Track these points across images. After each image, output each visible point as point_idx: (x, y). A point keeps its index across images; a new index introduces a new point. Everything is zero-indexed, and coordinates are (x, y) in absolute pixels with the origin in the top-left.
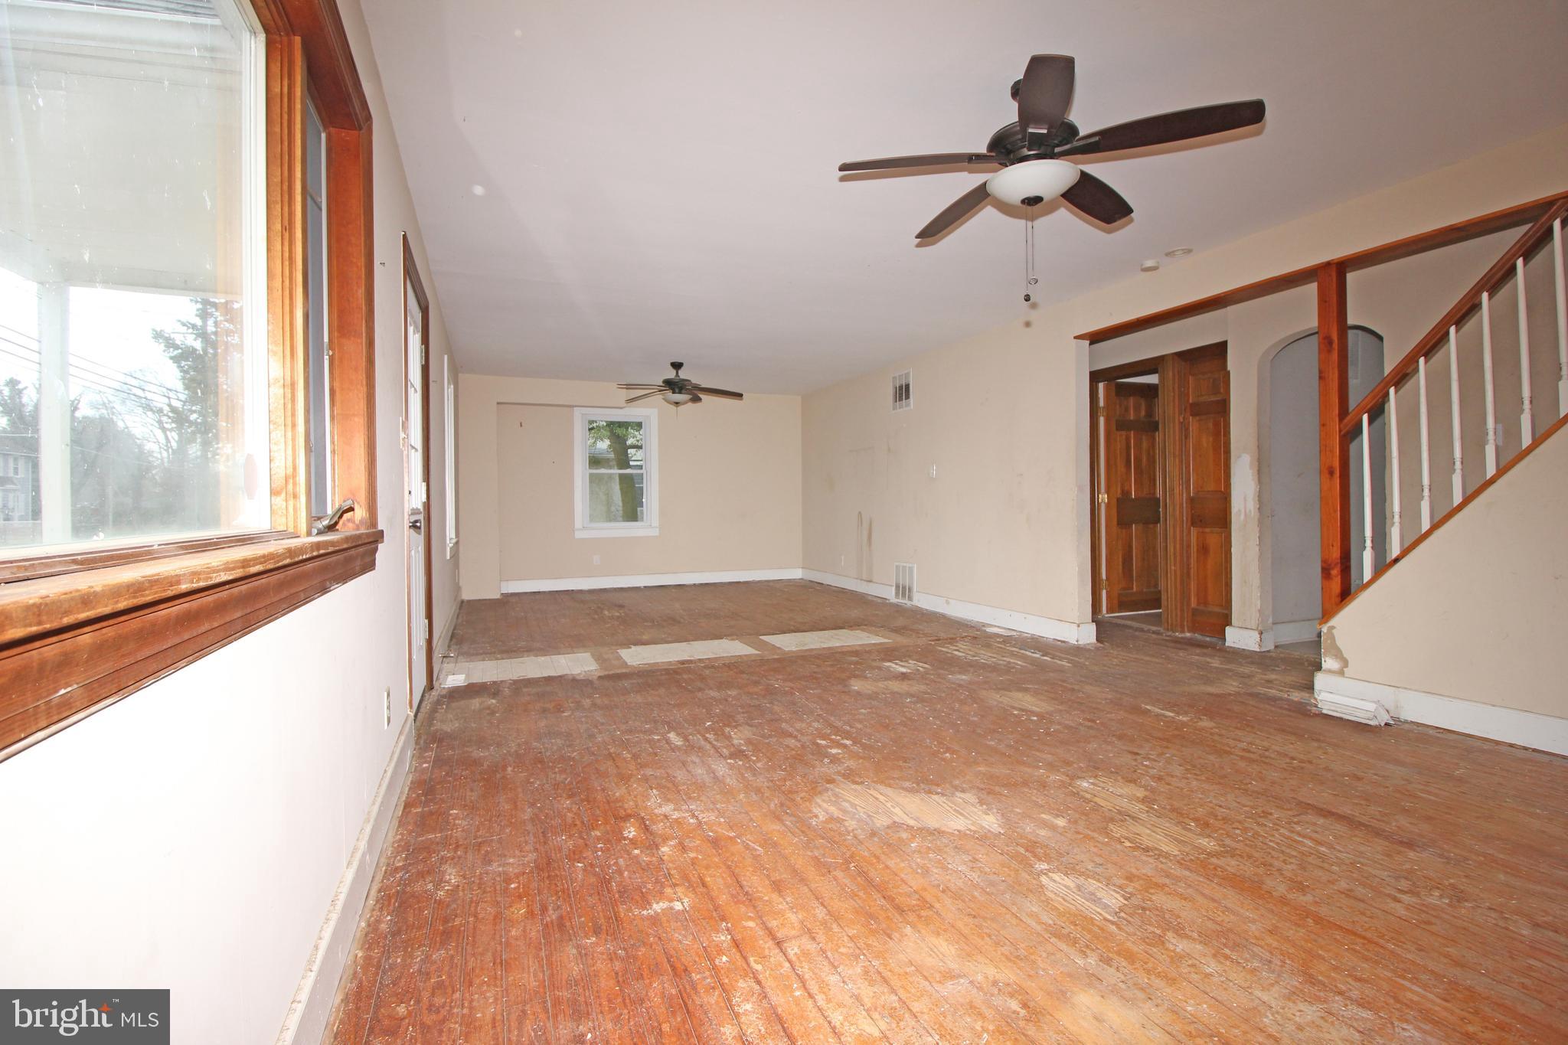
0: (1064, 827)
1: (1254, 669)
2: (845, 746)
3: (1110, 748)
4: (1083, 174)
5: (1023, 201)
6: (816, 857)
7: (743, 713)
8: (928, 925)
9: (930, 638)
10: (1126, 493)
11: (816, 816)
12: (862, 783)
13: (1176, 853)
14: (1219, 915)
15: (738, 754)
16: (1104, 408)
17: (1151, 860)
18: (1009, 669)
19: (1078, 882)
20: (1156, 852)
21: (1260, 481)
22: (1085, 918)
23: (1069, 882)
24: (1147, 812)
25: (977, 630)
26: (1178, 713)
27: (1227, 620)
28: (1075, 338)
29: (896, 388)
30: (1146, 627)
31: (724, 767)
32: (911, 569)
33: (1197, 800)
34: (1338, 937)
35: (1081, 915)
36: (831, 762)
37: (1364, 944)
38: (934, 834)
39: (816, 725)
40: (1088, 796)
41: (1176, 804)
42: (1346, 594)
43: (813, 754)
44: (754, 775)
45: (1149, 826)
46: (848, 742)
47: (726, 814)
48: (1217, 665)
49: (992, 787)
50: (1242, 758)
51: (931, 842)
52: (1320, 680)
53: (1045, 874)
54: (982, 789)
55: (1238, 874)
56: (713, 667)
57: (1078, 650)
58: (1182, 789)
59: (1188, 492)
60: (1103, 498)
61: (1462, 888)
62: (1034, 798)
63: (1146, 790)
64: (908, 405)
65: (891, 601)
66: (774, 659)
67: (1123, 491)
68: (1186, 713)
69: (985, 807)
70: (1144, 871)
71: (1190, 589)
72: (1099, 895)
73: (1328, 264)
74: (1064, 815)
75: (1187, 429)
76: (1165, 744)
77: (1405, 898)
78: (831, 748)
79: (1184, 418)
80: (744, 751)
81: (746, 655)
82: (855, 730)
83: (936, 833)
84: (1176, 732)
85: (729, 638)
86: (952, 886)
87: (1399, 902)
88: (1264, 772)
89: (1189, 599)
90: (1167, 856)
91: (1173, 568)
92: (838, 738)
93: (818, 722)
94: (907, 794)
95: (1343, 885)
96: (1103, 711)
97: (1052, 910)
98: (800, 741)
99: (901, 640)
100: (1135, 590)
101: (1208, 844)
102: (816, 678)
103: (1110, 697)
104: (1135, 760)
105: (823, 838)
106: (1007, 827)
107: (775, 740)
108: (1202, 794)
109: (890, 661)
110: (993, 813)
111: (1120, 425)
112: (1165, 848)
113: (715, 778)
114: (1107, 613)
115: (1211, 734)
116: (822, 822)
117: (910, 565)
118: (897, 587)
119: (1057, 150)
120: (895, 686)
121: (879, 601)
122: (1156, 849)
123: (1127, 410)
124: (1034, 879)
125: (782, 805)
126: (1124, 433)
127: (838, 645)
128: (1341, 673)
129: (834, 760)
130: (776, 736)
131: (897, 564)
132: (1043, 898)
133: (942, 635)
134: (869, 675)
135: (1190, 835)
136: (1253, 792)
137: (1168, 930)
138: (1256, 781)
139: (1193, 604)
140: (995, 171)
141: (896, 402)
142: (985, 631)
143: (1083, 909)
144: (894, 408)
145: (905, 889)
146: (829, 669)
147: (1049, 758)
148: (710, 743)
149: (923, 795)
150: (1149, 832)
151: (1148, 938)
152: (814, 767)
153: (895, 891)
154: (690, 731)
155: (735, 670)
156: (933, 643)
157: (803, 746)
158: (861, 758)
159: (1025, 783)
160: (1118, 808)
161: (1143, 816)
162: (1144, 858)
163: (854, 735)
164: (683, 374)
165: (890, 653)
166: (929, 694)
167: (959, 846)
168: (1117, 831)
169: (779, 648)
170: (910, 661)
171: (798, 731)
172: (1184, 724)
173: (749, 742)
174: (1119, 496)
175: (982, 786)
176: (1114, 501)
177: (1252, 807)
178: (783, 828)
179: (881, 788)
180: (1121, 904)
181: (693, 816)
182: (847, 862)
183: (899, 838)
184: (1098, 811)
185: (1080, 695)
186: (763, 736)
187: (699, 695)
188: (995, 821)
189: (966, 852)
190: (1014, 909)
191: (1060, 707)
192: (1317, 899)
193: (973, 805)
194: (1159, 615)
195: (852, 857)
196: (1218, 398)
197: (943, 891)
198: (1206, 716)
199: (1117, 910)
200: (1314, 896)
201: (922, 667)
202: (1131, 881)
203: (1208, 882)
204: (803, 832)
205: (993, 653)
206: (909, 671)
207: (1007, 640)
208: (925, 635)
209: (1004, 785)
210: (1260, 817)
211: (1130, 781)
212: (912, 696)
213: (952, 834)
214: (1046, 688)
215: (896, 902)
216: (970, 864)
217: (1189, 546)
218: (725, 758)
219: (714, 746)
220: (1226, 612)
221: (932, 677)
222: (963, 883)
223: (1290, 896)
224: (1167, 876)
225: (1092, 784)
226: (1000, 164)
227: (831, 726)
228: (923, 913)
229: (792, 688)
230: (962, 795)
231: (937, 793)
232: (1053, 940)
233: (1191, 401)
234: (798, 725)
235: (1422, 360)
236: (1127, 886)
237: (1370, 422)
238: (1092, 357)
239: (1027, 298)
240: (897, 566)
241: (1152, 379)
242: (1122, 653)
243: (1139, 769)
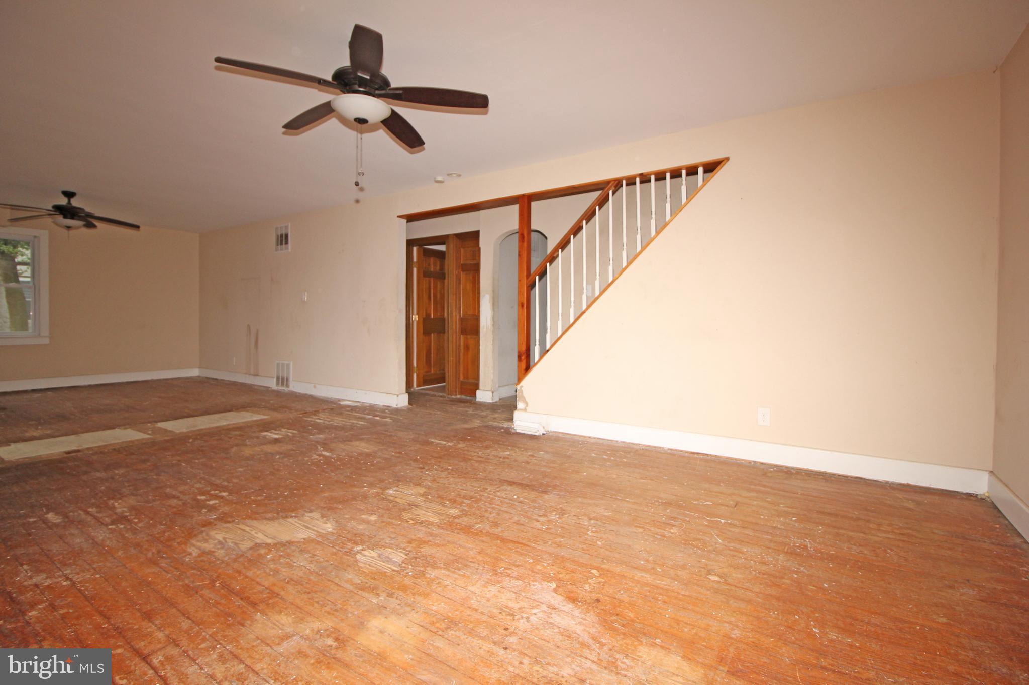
0: (375, 521)
1: (488, 412)
2: (222, 497)
3: (408, 467)
4: (393, 112)
5: (356, 120)
6: (186, 584)
7: (129, 486)
8: (273, 608)
9: (299, 413)
10: (428, 315)
11: (190, 554)
12: (233, 521)
13: (437, 521)
14: (455, 551)
15: (122, 519)
16: (416, 262)
17: (423, 529)
18: (352, 427)
19: (379, 552)
20: (427, 523)
21: (494, 309)
22: (381, 573)
23: (374, 553)
24: (425, 501)
25: (335, 404)
26: (448, 442)
27: (477, 387)
28: (398, 217)
29: (278, 236)
30: (437, 394)
31: (104, 533)
32: (288, 365)
33: (452, 489)
34: (510, 546)
35: (378, 572)
36: (209, 511)
37: (521, 547)
38: (286, 545)
39: (198, 486)
40: (392, 498)
41: (441, 493)
42: (528, 368)
43: (192, 508)
44: (135, 534)
45: (424, 509)
46: (224, 494)
47: (102, 571)
48: (471, 412)
49: (331, 505)
50: (477, 461)
51: (282, 551)
52: (517, 415)
53: (359, 553)
54: (324, 508)
55: (467, 525)
56: (101, 453)
57: (397, 411)
58: (445, 484)
59: (460, 316)
60: (415, 318)
61: (564, 508)
62: (358, 507)
63: (426, 488)
64: (287, 249)
65: (273, 389)
66: (165, 440)
67: (426, 313)
68: (452, 441)
69: (325, 519)
70: (418, 536)
71: (460, 370)
72: (391, 557)
73: (523, 196)
74: (376, 513)
75: (460, 279)
76: (439, 460)
77: (541, 519)
78: (209, 500)
79: (458, 272)
80: (127, 516)
81: (137, 440)
82: (232, 484)
83: (287, 544)
84: (446, 452)
85: (123, 427)
86: (295, 577)
87: (538, 521)
88: (486, 467)
89: (459, 377)
90: (432, 524)
91: (452, 359)
92: (217, 492)
93: (200, 483)
94: (268, 522)
95: (516, 519)
96: (407, 446)
97: (361, 573)
98: (181, 500)
99: (278, 415)
100: (432, 372)
101: (454, 512)
102: (202, 451)
103: (412, 437)
104: (422, 472)
105: (194, 569)
106: (339, 529)
107: (158, 503)
108: (455, 485)
109: (267, 431)
110: (330, 522)
111: (425, 274)
112: (431, 520)
113: (95, 543)
114: (417, 387)
115: (464, 451)
116: (196, 557)
117: (287, 362)
118: (278, 378)
119: (377, 92)
120: (269, 448)
121: (263, 389)
122: (427, 521)
123: (429, 265)
124: (352, 557)
125: (159, 552)
126: (427, 279)
127: (225, 423)
128: (525, 410)
129: (212, 509)
130: (159, 500)
131: (278, 362)
132: (356, 568)
133: (309, 409)
134: (248, 443)
135: (446, 509)
136: (480, 479)
137: (427, 566)
138: (482, 473)
139: (461, 379)
140: (337, 95)
141: (278, 245)
142: (340, 404)
143: (380, 568)
144: (277, 250)
145: (261, 588)
146: (215, 442)
147: (371, 479)
148: (91, 515)
149: (281, 521)
150: (424, 512)
151: (416, 574)
152: (192, 517)
153: (251, 591)
154: (71, 509)
155: (125, 453)
156: (301, 415)
157: (184, 504)
158: (235, 504)
159: (354, 499)
160: (408, 502)
161: (422, 504)
162: (420, 528)
163: (230, 488)
164: (75, 202)
165: (266, 426)
166: (294, 450)
167: (303, 549)
168: (406, 516)
169: (171, 431)
170: (283, 430)
171: (181, 492)
172: (451, 447)
173: (132, 508)
174: (424, 316)
175: (325, 506)
176: (422, 319)
177: (479, 487)
178: (158, 569)
179: (249, 522)
180: (403, 559)
181: (67, 578)
182: (213, 582)
183: (259, 554)
184: (396, 506)
185: (395, 438)
186: (148, 502)
187: (85, 478)
188: (331, 527)
189: (308, 552)
190: (337, 581)
191: (382, 447)
192: (503, 530)
193: (316, 520)
194: (444, 387)
195: (218, 577)
196: (475, 262)
197: (288, 582)
198: (462, 441)
199: (401, 563)
200: (502, 528)
201: (291, 433)
202: (411, 543)
203: (452, 534)
204: (176, 568)
205: (343, 418)
206: (281, 436)
207: (353, 409)
208: (296, 411)
209: (340, 503)
210: (482, 491)
211: (417, 485)
212: (281, 453)
213: (299, 542)
214: (374, 436)
215: (251, 600)
216: (310, 559)
217: (460, 346)
218: (107, 525)
219: (95, 518)
220: (476, 382)
221: (298, 438)
222: (303, 573)
223: (491, 531)
224: (431, 536)
225: (396, 491)
226: (341, 91)
227: (211, 484)
228: (271, 601)
229: (179, 461)
230: (310, 515)
231: (292, 517)
232: (360, 592)
233: (462, 263)
234: (182, 488)
235: (560, 250)
236: (408, 547)
237: (540, 280)
238: (408, 231)
239: (357, 184)
240: (278, 365)
241: (442, 248)
242: (422, 410)
243: (423, 477)
